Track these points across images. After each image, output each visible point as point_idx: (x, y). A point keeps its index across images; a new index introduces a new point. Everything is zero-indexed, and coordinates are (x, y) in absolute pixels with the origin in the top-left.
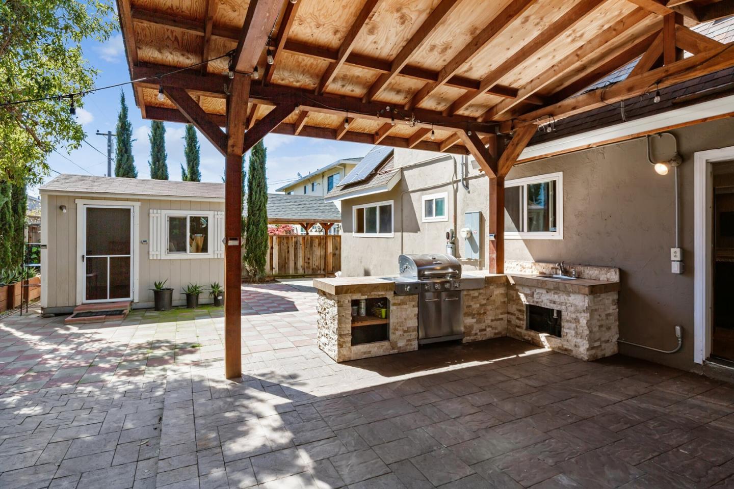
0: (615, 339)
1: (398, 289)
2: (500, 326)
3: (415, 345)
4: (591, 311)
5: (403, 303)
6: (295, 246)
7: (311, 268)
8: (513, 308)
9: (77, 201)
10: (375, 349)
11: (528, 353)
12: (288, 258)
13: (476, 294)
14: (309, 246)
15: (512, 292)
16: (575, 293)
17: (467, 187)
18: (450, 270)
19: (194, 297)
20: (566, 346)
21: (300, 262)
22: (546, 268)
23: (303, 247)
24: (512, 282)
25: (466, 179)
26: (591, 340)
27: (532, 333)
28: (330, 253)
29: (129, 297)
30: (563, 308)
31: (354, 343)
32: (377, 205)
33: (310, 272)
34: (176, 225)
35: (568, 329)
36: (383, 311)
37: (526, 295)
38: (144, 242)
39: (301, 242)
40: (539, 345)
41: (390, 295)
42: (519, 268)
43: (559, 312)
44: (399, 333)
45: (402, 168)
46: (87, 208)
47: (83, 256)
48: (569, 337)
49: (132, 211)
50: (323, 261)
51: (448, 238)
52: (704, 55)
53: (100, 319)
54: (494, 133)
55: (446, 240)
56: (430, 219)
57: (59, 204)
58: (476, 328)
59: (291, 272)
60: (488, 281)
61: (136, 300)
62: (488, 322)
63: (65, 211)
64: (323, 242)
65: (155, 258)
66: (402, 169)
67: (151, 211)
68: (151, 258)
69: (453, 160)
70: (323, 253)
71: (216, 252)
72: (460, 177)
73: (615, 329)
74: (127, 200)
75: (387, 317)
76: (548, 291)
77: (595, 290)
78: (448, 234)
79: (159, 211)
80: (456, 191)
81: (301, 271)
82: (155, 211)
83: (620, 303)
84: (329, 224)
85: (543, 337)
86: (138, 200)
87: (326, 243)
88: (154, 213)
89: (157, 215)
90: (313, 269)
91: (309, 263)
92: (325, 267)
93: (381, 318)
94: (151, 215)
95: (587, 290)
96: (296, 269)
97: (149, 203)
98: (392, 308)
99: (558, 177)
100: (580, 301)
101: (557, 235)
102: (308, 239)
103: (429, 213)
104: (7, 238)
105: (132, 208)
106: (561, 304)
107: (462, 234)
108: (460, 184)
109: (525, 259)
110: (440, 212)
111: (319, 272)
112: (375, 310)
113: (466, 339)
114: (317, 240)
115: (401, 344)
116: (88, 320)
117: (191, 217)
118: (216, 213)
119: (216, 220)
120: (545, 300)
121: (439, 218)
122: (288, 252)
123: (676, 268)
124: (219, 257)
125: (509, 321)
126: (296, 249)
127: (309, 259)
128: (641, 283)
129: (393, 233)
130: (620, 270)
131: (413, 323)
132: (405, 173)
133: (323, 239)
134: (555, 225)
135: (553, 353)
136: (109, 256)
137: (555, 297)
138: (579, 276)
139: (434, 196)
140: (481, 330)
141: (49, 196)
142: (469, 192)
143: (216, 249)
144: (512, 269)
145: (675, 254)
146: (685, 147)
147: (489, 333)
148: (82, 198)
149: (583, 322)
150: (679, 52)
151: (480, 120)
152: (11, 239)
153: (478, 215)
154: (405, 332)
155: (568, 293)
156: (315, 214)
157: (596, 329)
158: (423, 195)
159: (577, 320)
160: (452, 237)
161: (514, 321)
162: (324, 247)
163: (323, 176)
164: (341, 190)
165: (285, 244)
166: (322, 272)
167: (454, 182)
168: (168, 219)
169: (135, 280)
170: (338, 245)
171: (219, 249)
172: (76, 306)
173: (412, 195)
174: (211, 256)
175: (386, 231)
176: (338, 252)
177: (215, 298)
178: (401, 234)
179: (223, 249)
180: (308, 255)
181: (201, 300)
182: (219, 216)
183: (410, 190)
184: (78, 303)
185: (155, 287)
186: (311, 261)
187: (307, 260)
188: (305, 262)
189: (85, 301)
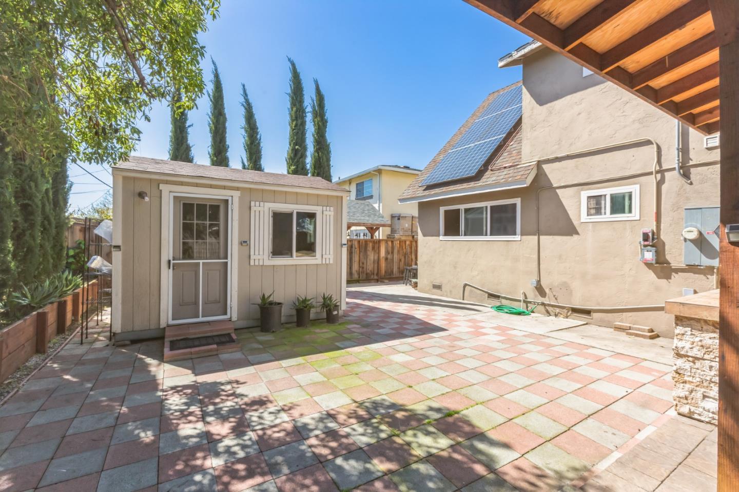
6: (350, 250)
7: (365, 273)
9: (162, 186)
14: (363, 250)
17: (686, 175)
19: (305, 313)
25: (685, 167)
28: (383, 257)
29: (226, 313)
32: (488, 204)
33: (364, 276)
34: (281, 221)
38: (244, 243)
39: (357, 246)
45: (539, 161)
46: (175, 197)
47: (169, 262)
49: (230, 202)
50: (376, 265)
51: (644, 240)
53: (211, 350)
56: (597, 218)
57: (138, 190)
61: (234, 318)
63: (147, 199)
64: (376, 246)
65: (257, 263)
66: (539, 164)
67: (253, 203)
68: (252, 263)
69: (655, 146)
70: (376, 258)
71: (324, 257)
72: (669, 166)
74: (224, 188)
78: (646, 235)
79: (262, 204)
80: (661, 182)
82: (257, 203)
84: (375, 228)
86: (237, 189)
87: (379, 247)
88: (256, 207)
89: (259, 209)
91: (363, 268)
92: (378, 272)
94: (253, 209)
96: (351, 274)
97: (251, 194)
102: (362, 243)
103: (596, 211)
104: (46, 237)
105: (230, 199)
107: (675, 236)
108: (670, 173)
110: (620, 209)
111: (372, 276)
114: (371, 244)
116: (197, 353)
117: (297, 213)
118: (325, 208)
121: (619, 217)
124: (328, 262)
126: (351, 253)
127: (363, 263)
129: (520, 235)
132: (545, 166)
133: (376, 242)
136: (201, 262)
139: (607, 190)
141: (125, 178)
142: (691, 184)
143: (324, 253)
148: (167, 182)
152: (51, 239)
156: (363, 218)
158: (582, 190)
160: (653, 239)
162: (377, 251)
163: (350, 183)
164: (424, 190)
166: (376, 277)
167: (657, 172)
168: (271, 214)
169: (233, 292)
170: (390, 249)
171: (328, 253)
172: (159, 328)
173: (558, 191)
174: (319, 262)
175: (506, 233)
176: (389, 257)
177: (329, 313)
178: (536, 237)
179: (332, 253)
180: (362, 260)
181: (312, 315)
182: (328, 213)
183: (555, 185)
184: (163, 324)
185: (260, 301)
186: (365, 266)
187: (361, 264)
188: (359, 267)
189: (171, 322)
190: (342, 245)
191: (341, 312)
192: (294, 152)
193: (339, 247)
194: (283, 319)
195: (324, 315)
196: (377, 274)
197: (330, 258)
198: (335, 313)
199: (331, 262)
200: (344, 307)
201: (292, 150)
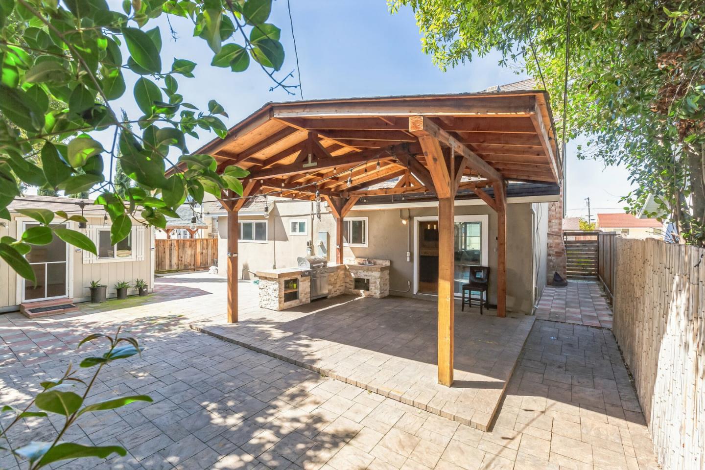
0: (388, 289)
1: (303, 274)
2: (342, 289)
3: (309, 301)
4: (381, 278)
5: (304, 281)
7: (183, 264)
8: (348, 280)
9: (17, 219)
10: (293, 303)
11: (357, 299)
12: (165, 258)
13: (332, 274)
14: (181, 247)
15: (347, 273)
16: (375, 271)
17: (319, 218)
18: (322, 264)
19: (123, 292)
20: (372, 294)
21: (175, 260)
22: (361, 260)
23: (177, 249)
24: (348, 267)
25: (319, 215)
26: (381, 290)
27: (357, 291)
28: (199, 252)
29: (65, 294)
30: (370, 278)
31: (285, 301)
32: (254, 222)
33: (183, 267)
35: (372, 287)
36: (295, 285)
37: (354, 274)
38: (78, 251)
39: (176, 244)
40: (360, 295)
41: (299, 277)
42: (348, 261)
43: (368, 280)
44: (303, 295)
45: (275, 202)
46: (26, 225)
48: (372, 290)
49: (67, 226)
50: (193, 259)
51: (308, 245)
52: (417, 187)
54: (339, 196)
55: (307, 246)
56: (294, 233)
58: (333, 290)
59: (167, 268)
60: (338, 268)
61: (71, 296)
62: (337, 288)
63: (5, 226)
64: (193, 244)
65: (88, 262)
68: (84, 262)
70: (193, 252)
71: (138, 256)
72: (315, 212)
73: (388, 285)
75: (297, 287)
76: (364, 271)
77: (382, 269)
78: (308, 243)
80: (313, 219)
81: (175, 267)
82: (88, 226)
83: (390, 274)
84: (195, 229)
85: (362, 291)
87: (196, 245)
88: (87, 229)
89: (90, 229)
90: (185, 265)
91: (181, 261)
92: (195, 263)
93: (294, 288)
95: (379, 270)
96: (171, 265)
98: (300, 283)
99: (366, 219)
100: (377, 274)
101: (366, 245)
102: (181, 242)
103: (294, 230)
105: (67, 224)
106: (369, 276)
107: (317, 244)
108: (315, 216)
109: (351, 257)
110: (302, 229)
111: (190, 267)
112: (291, 285)
113: (329, 296)
114: (189, 243)
115: (304, 300)
118: (138, 227)
119: (138, 232)
120: (362, 275)
121: (302, 233)
122: (165, 252)
123: (408, 259)
124: (140, 260)
125: (346, 287)
126: (171, 250)
127: (182, 257)
128: (398, 266)
129: (267, 241)
130: (391, 261)
131: (308, 290)
132: (277, 204)
133: (194, 241)
134: (364, 241)
135: (366, 298)
136: (46, 263)
137: (367, 274)
138: (375, 264)
139: (299, 220)
140: (335, 291)
142: (321, 220)
143: (138, 254)
144: (346, 262)
145: (408, 254)
146: (412, 214)
147: (338, 293)
148: (21, 216)
149: (378, 283)
150: (410, 183)
151: (333, 190)
153: (326, 234)
154: (305, 294)
155: (372, 272)
157: (382, 285)
158: (290, 219)
159: (375, 282)
160: (310, 245)
161: (348, 285)
162: (194, 248)
164: (220, 209)
165: (162, 246)
166: (192, 267)
167: (312, 214)
168: (98, 232)
169: (70, 281)
170: (205, 246)
171: (140, 254)
172: (16, 305)
173: (282, 218)
174: (134, 260)
175: (261, 239)
176: (204, 251)
177: (141, 290)
178: (273, 242)
179: (143, 254)
180: (181, 255)
181: (129, 292)
182: (140, 230)
183: (281, 215)
184: (18, 303)
185: (90, 286)
186: (183, 259)
187: (180, 258)
188: (179, 260)
189: (24, 301)
190: (151, 249)
191: (149, 290)
192: (120, 176)
193: (149, 249)
194: (107, 296)
195: (138, 293)
196: (194, 265)
197: (142, 257)
198: (145, 290)
199: (143, 259)
200: (152, 287)
201: (119, 175)
